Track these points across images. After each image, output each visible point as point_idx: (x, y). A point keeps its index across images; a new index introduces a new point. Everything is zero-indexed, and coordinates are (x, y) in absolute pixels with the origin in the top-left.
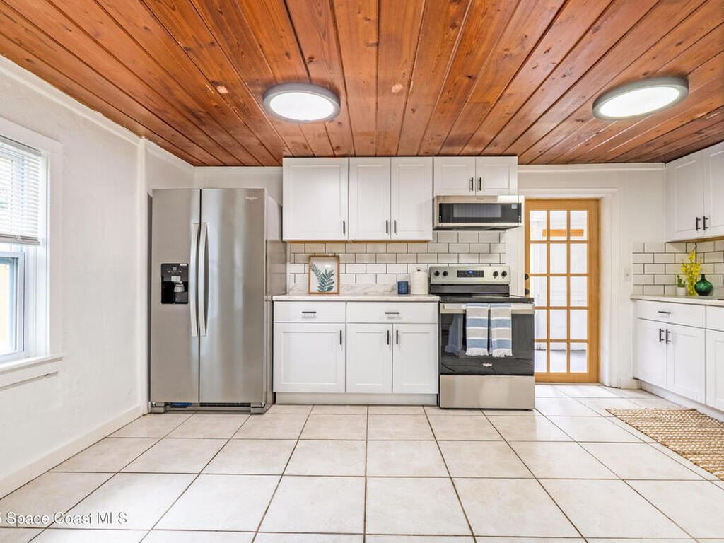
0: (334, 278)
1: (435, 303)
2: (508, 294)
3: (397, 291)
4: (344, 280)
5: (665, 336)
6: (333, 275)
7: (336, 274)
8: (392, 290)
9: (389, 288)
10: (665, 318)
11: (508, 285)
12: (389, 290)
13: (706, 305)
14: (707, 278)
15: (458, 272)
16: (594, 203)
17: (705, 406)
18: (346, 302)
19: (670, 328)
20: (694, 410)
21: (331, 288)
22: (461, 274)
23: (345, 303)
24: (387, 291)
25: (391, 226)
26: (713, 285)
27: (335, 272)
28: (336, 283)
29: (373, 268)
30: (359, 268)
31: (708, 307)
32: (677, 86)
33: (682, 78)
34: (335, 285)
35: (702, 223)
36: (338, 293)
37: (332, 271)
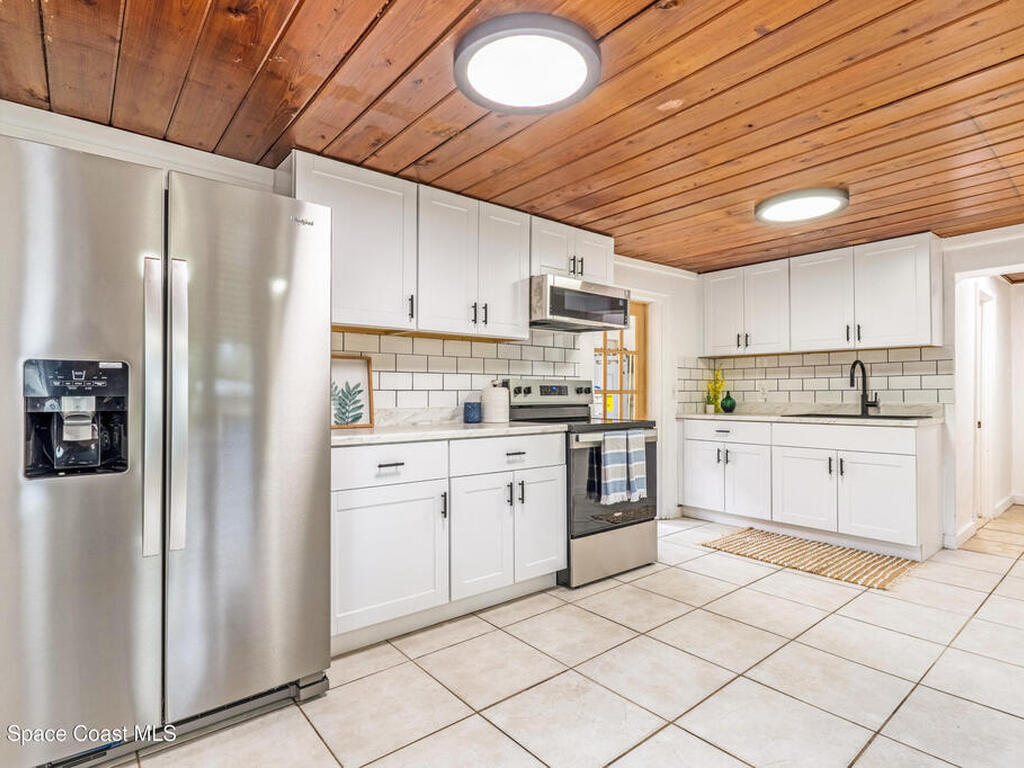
0: (363, 398)
1: (560, 435)
2: (587, 419)
3: (462, 417)
4: (382, 401)
5: (724, 457)
6: (360, 392)
7: (366, 391)
8: (453, 417)
9: (447, 413)
10: (723, 437)
11: (587, 405)
12: (449, 416)
13: (771, 422)
14: (732, 395)
15: (541, 387)
16: (641, 307)
17: (771, 523)
18: (449, 440)
19: (728, 447)
20: (751, 529)
21: (357, 418)
22: (546, 390)
23: (446, 442)
24: (447, 419)
25: (480, 312)
26: (737, 401)
27: (364, 387)
28: (367, 406)
29: (424, 381)
30: (401, 380)
31: (774, 424)
32: (842, 198)
33: (844, 191)
34: (365, 411)
35: (744, 339)
36: (370, 426)
37: (358, 386)
